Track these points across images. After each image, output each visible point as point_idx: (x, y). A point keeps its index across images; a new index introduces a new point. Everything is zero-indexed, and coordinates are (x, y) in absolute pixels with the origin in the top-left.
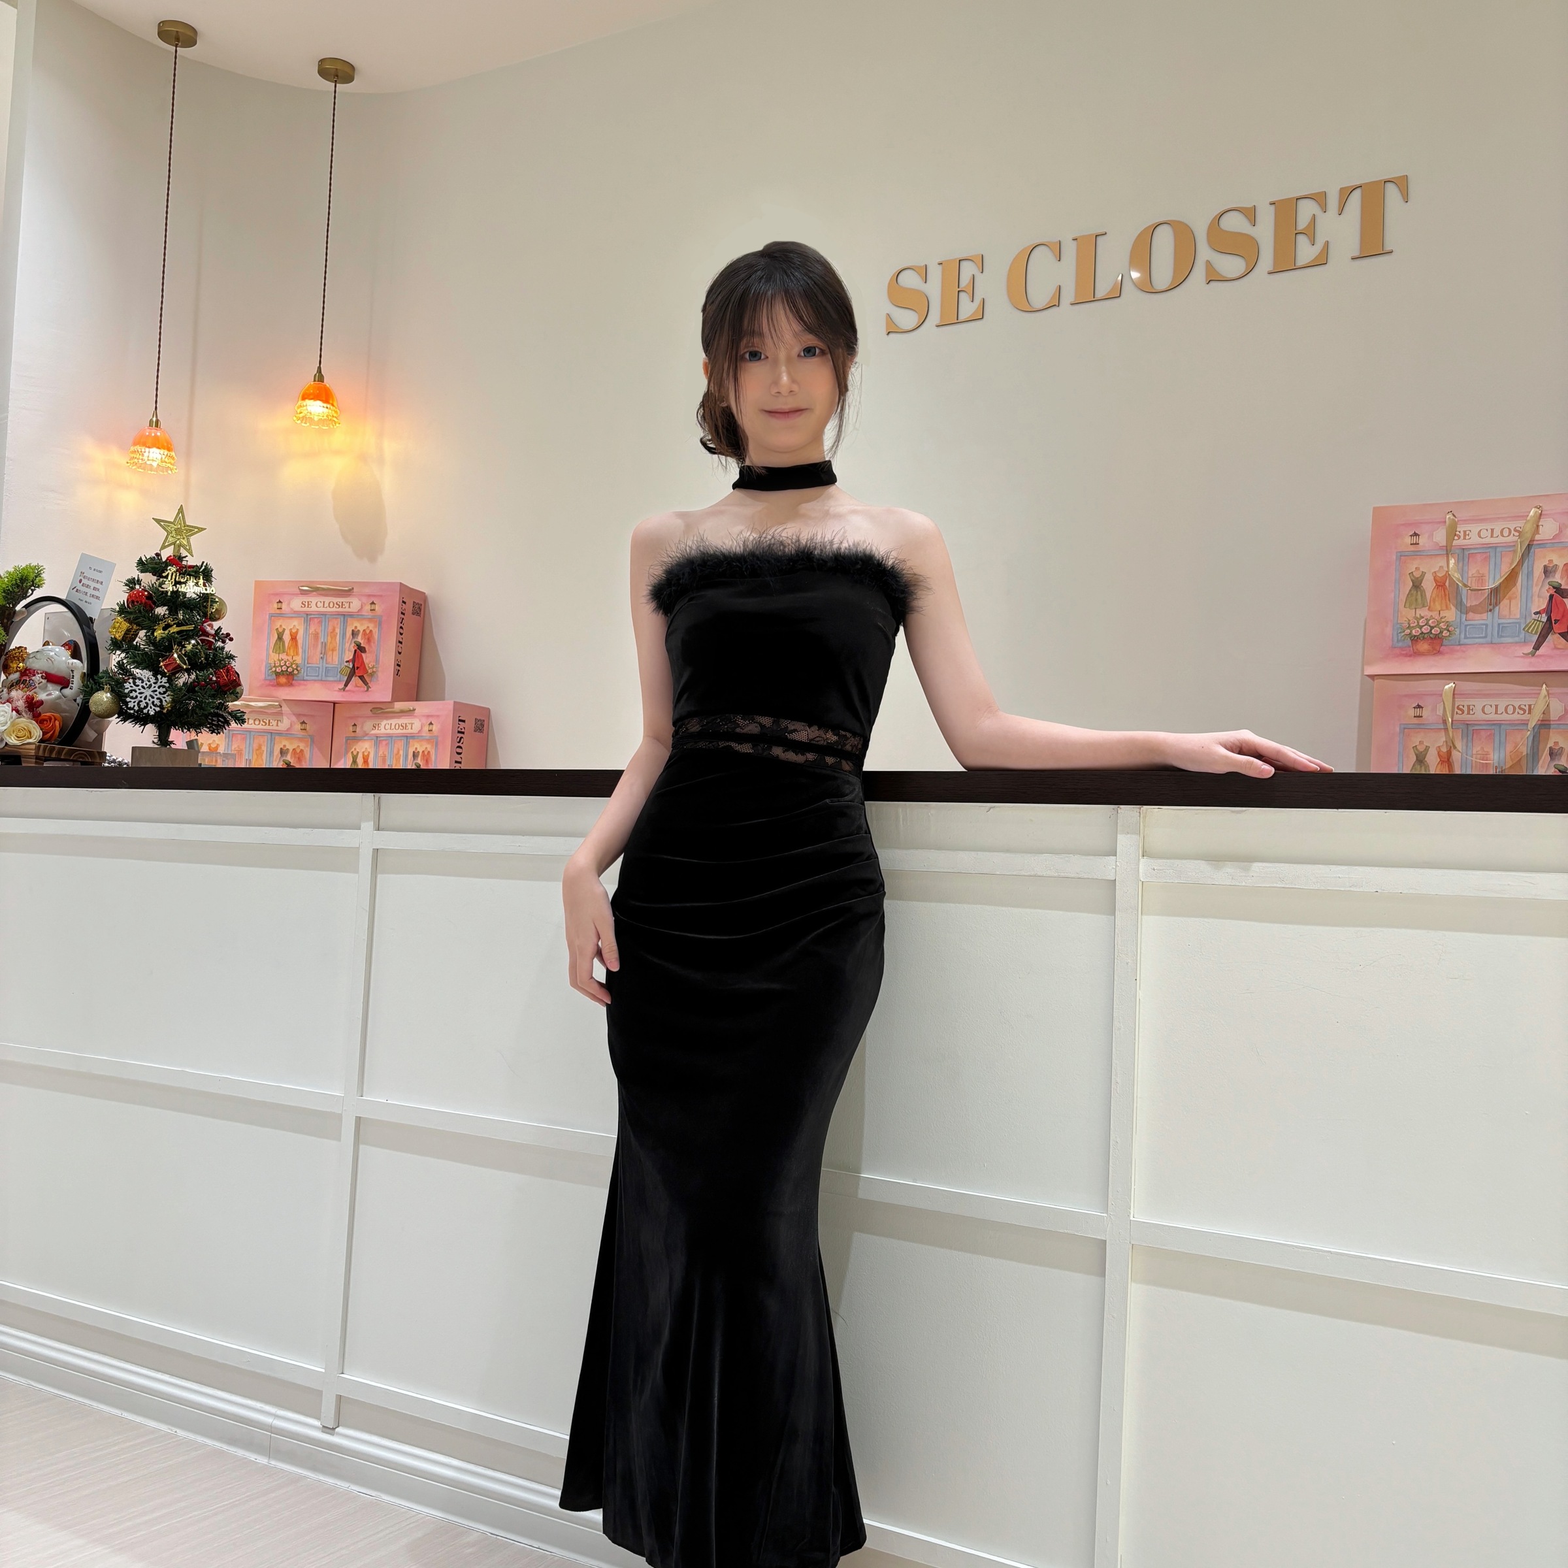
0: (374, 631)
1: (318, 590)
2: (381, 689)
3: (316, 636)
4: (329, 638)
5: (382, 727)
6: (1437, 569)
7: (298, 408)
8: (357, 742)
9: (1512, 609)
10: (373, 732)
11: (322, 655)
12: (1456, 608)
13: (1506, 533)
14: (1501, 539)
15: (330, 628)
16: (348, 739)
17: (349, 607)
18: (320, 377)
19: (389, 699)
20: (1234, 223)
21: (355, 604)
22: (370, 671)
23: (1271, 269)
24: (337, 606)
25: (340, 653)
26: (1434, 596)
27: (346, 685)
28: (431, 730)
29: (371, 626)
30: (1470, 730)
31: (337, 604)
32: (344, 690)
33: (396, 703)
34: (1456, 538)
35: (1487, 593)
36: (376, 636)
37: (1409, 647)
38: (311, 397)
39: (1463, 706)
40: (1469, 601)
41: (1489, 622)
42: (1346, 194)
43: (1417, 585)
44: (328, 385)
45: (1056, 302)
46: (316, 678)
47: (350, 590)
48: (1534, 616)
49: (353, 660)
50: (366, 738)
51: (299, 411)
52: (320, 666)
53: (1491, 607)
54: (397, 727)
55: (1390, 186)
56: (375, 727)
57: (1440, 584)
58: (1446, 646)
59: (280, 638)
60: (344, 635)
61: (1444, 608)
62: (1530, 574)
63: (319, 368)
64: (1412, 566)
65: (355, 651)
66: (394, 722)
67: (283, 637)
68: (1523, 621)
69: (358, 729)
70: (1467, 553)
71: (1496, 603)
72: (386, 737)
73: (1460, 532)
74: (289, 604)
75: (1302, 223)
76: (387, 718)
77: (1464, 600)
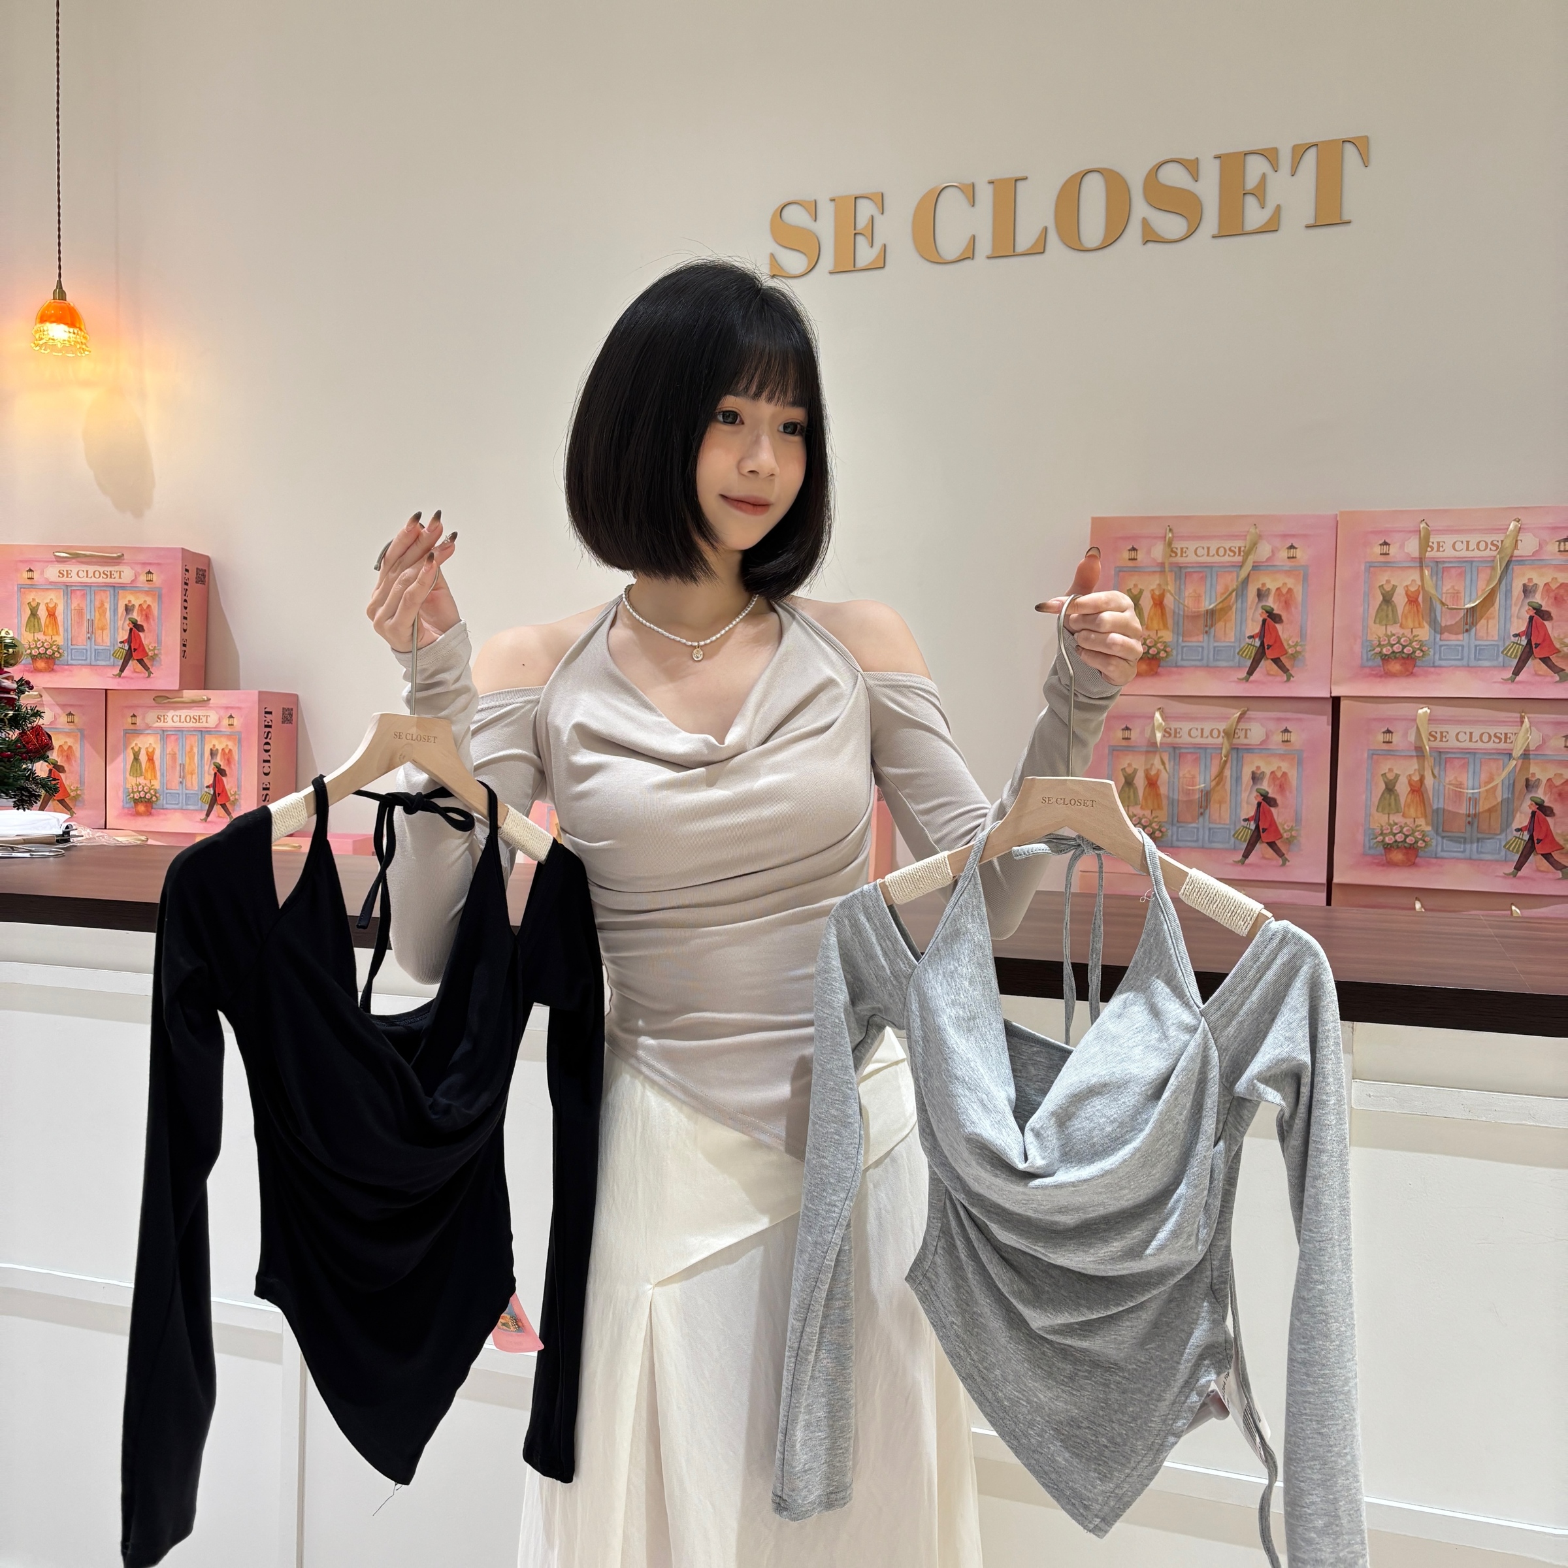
0: (152, 607)
1: (78, 557)
2: (166, 675)
3: (80, 612)
4: (97, 614)
5: (169, 719)
6: (1409, 583)
7: (36, 332)
8: (138, 737)
9: (1489, 630)
10: (157, 725)
11: (89, 635)
12: (1430, 626)
13: (1482, 546)
14: (1477, 553)
15: (97, 604)
16: (126, 732)
17: (120, 577)
18: (60, 293)
19: (177, 687)
20: (1174, 176)
21: (126, 574)
22: (150, 654)
23: (1215, 232)
24: (105, 576)
25: (112, 632)
26: (1406, 611)
27: (122, 670)
28: (232, 725)
29: (149, 600)
30: (1443, 757)
31: (104, 573)
32: (120, 676)
33: (185, 691)
34: (1429, 549)
35: (1462, 613)
36: (155, 611)
37: (1380, 666)
38: (53, 319)
39: (1436, 733)
40: (1443, 619)
41: (1465, 643)
42: (1299, 152)
43: (1387, 599)
44: (72, 304)
45: (969, 254)
46: (83, 662)
47: (119, 557)
48: (1513, 638)
49: (129, 641)
50: (147, 732)
51: (37, 337)
52: (88, 648)
53: (1467, 627)
54: (188, 720)
55: (1348, 146)
56: (160, 719)
57: (1412, 600)
58: (1419, 667)
59: (34, 614)
60: (115, 610)
61: (1417, 625)
62: (1508, 592)
63: (59, 283)
64: (1383, 578)
65: (131, 630)
66: (184, 713)
67: (39, 613)
68: (1501, 643)
69: (138, 720)
70: (1441, 566)
71: (1473, 623)
72: (175, 731)
73: (1433, 543)
74: (42, 573)
75: (1251, 182)
76: (175, 709)
77: (1439, 619)
